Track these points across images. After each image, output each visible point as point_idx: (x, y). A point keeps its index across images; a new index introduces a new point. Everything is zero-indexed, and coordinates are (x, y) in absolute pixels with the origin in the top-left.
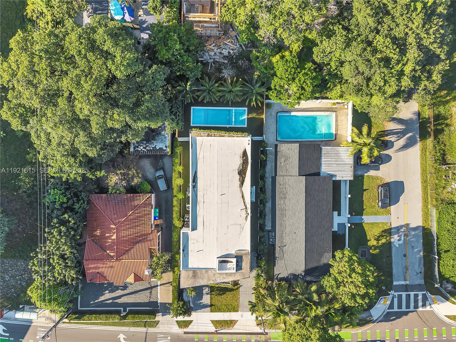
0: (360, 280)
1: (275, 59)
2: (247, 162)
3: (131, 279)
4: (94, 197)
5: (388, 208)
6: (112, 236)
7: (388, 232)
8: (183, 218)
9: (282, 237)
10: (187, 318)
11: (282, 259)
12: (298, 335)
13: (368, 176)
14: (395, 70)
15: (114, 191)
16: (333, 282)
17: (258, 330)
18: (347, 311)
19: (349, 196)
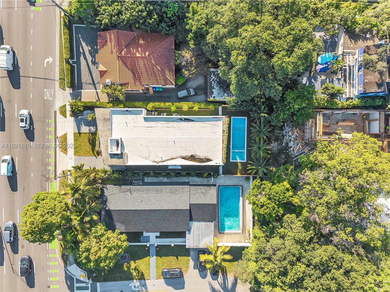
0: (102, 255)
1: (286, 184)
2: (201, 162)
3: (102, 68)
4: (172, 39)
5: (162, 277)
6: (139, 53)
7: (142, 277)
8: (155, 111)
9: (139, 190)
10: (68, 113)
11: (119, 191)
12: (55, 205)
13: (189, 260)
14: (277, 280)
15: (177, 55)
16: (100, 234)
17: (59, 172)
18: (75, 245)
19: (172, 245)
